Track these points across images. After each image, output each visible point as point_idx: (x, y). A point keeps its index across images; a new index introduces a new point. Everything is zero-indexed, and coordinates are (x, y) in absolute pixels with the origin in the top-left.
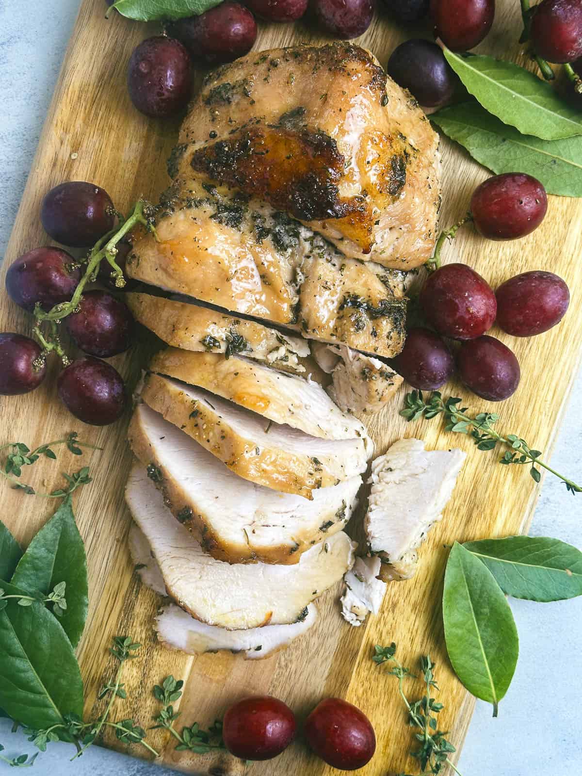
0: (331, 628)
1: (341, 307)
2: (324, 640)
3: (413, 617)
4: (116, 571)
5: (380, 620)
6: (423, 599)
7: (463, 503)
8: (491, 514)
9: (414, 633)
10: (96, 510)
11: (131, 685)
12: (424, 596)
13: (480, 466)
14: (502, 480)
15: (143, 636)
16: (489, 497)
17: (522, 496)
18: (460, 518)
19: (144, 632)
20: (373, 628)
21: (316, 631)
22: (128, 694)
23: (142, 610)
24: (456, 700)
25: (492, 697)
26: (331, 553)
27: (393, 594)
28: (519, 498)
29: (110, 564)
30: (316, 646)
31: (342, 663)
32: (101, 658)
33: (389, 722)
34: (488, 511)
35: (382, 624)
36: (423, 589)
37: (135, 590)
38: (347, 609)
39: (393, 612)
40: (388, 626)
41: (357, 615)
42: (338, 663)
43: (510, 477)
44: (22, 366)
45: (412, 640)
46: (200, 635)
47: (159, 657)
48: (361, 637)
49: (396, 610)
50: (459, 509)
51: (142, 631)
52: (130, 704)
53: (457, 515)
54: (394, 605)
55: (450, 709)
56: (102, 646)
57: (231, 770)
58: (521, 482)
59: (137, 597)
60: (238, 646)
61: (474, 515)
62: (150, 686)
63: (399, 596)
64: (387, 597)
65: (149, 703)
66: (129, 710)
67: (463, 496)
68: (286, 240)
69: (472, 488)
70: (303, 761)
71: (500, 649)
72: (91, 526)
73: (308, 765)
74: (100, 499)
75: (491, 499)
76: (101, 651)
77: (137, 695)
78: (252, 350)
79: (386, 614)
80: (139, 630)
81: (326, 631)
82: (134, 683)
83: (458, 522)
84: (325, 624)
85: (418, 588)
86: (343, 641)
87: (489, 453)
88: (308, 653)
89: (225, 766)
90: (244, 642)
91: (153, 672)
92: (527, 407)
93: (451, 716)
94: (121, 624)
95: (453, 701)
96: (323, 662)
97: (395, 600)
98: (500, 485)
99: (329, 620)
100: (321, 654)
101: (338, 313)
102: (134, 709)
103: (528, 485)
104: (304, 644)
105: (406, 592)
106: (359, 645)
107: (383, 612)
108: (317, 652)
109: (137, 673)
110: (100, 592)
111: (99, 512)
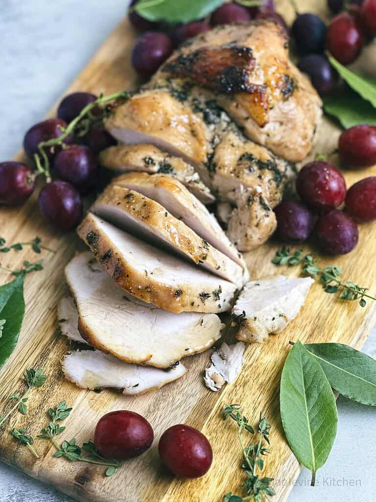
0: (194, 391)
1: (241, 159)
2: (186, 398)
3: (258, 393)
4: (43, 328)
5: (233, 391)
6: (267, 383)
7: (308, 324)
8: (328, 334)
9: (257, 405)
10: (39, 289)
11: (32, 406)
12: (269, 380)
13: (324, 302)
14: (339, 313)
15: (51, 373)
16: (328, 322)
17: (353, 327)
18: (305, 332)
19: (52, 372)
20: (226, 395)
21: (182, 391)
22: (28, 412)
23: (54, 356)
24: (282, 458)
25: (312, 465)
26: (205, 327)
27: (245, 375)
28: (351, 326)
29: (40, 324)
30: (180, 401)
31: (198, 416)
32: (15, 383)
33: (226, 465)
34: (326, 331)
35: (234, 394)
36: (269, 375)
37: (53, 343)
38: (209, 376)
39: (244, 387)
40: (238, 397)
41: (215, 383)
42: (195, 415)
43: (345, 313)
44: (20, 177)
45: (255, 410)
46: (94, 374)
47: (58, 390)
48: (216, 400)
49: (246, 387)
50: (305, 326)
51: (50, 370)
52: (27, 419)
53: (303, 331)
54: (245, 384)
55: (276, 463)
56: (18, 376)
57: (93, 480)
58: (353, 317)
59: (53, 347)
60: (121, 384)
61: (316, 333)
62: (46, 409)
63: (250, 377)
64: (241, 377)
65: (42, 420)
66: (25, 423)
67: (309, 320)
68: (212, 117)
69: (317, 315)
70: (151, 483)
71: (323, 427)
72: (33, 297)
73: (155, 486)
74: (45, 282)
75: (329, 323)
76: (16, 379)
77: (34, 413)
78: (175, 174)
79: (238, 388)
80: (49, 369)
81: (189, 392)
82: (35, 405)
83: (303, 335)
84: (190, 388)
85: (265, 375)
86: (201, 401)
87: (332, 295)
88: (172, 405)
89: (89, 476)
90: (126, 381)
91: (50, 400)
92: (363, 271)
93: (276, 468)
94: (36, 363)
95: (280, 457)
96: (182, 413)
97: (247, 379)
98: (338, 317)
99: (194, 384)
100: (182, 408)
101: (238, 161)
102: (29, 423)
103: (358, 320)
104: (171, 399)
105: (256, 376)
106: (213, 405)
107: (236, 386)
108: (179, 406)
109: (39, 398)
110: (27, 340)
111: (41, 290)
